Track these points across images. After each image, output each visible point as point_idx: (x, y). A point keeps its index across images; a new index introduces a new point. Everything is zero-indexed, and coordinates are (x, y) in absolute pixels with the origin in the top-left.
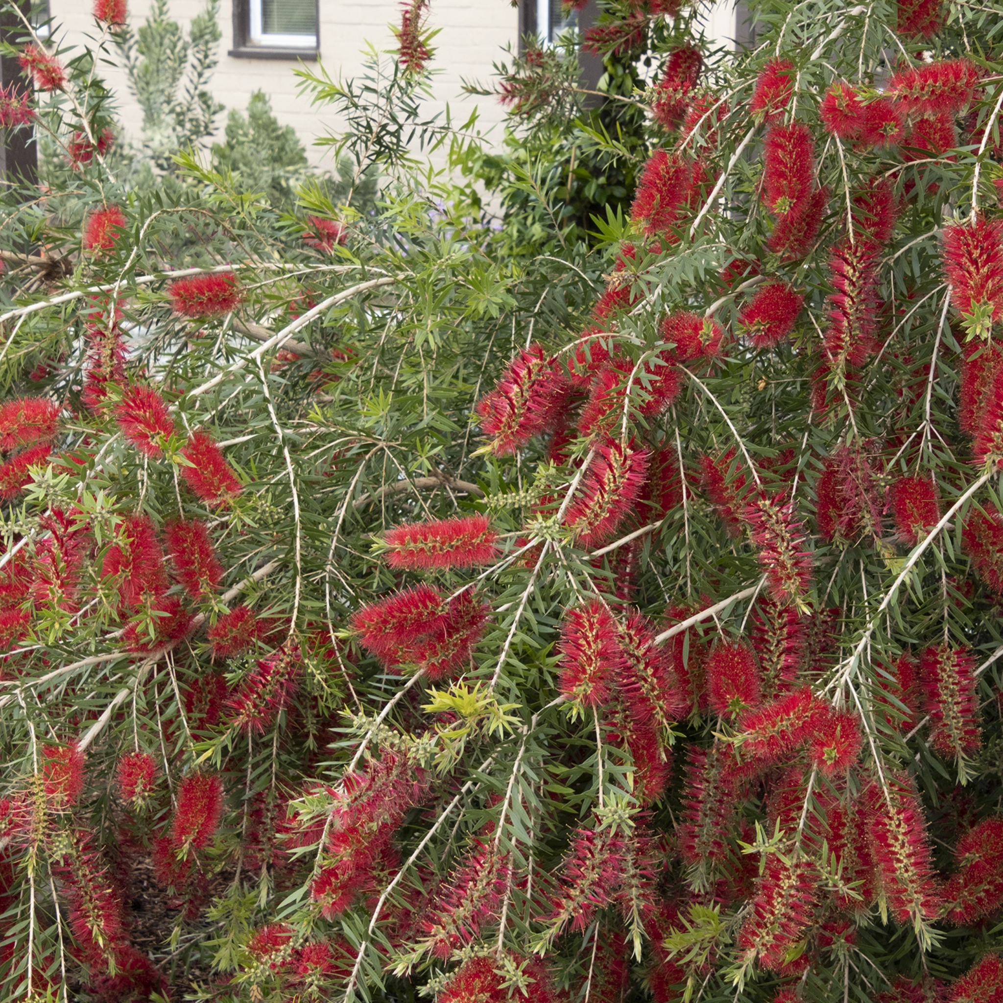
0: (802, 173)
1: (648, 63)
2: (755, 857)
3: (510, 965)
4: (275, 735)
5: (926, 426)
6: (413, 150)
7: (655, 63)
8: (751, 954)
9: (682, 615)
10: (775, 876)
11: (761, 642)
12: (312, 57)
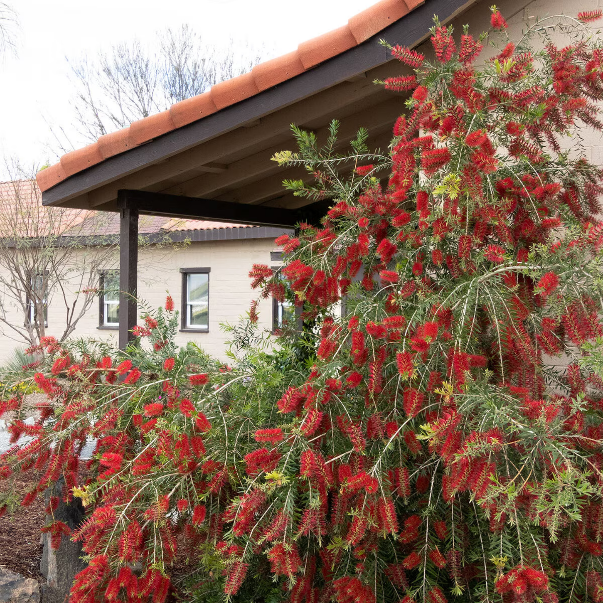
0: (361, 343)
1: (316, 329)
2: (351, 516)
3: (287, 545)
4: (218, 498)
5: (395, 409)
6: (252, 345)
7: (318, 329)
8: (350, 542)
9: (332, 458)
10: (356, 521)
11: (353, 465)
12: (207, 332)
